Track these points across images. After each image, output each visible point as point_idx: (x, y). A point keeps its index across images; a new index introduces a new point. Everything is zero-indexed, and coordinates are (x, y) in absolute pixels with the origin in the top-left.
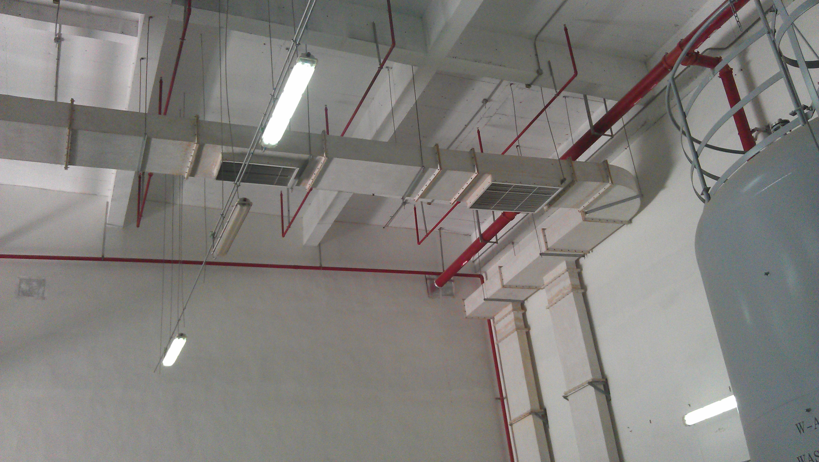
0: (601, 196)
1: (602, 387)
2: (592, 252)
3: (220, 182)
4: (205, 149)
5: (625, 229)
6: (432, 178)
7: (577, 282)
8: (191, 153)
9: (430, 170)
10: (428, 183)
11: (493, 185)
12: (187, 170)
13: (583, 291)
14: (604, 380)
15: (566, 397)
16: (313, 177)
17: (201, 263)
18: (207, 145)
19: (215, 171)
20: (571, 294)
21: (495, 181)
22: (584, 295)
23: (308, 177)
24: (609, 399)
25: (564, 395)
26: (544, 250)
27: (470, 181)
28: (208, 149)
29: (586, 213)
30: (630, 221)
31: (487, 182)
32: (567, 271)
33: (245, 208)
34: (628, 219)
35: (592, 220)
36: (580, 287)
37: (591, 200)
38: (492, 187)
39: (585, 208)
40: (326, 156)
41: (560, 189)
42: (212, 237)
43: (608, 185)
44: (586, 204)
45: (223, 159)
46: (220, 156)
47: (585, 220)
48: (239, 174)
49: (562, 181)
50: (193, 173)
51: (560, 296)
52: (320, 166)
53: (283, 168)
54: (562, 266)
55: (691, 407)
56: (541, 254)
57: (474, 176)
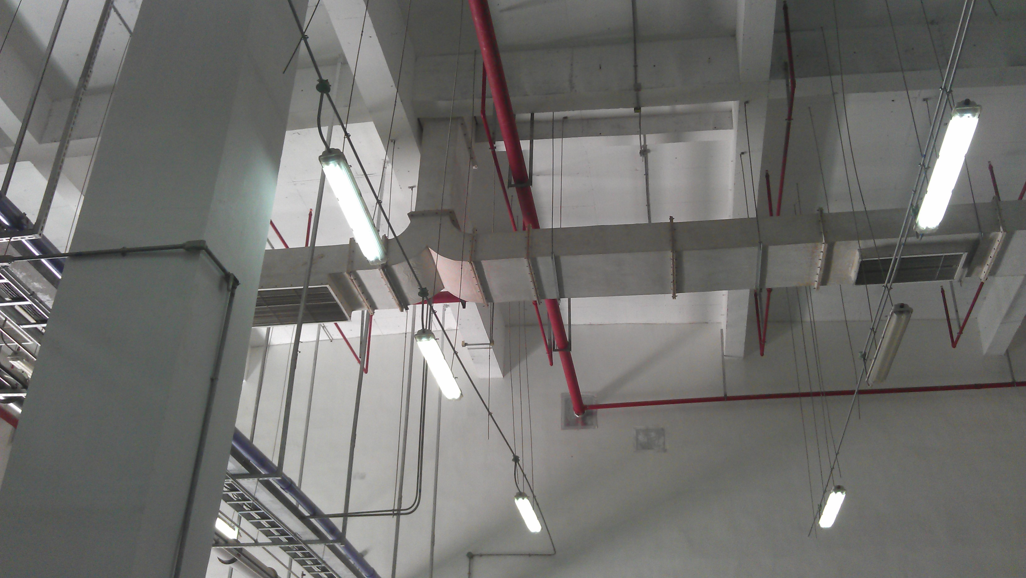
3: (862, 287)
4: (835, 249)
8: (819, 256)
12: (817, 278)
16: (989, 261)
17: (851, 393)
18: (838, 243)
19: (853, 274)
23: (982, 262)
28: (840, 247)
33: (904, 317)
40: (1005, 230)
42: (862, 359)
45: (862, 256)
46: (857, 253)
48: (889, 274)
50: (824, 281)
52: (996, 245)
53: (946, 256)
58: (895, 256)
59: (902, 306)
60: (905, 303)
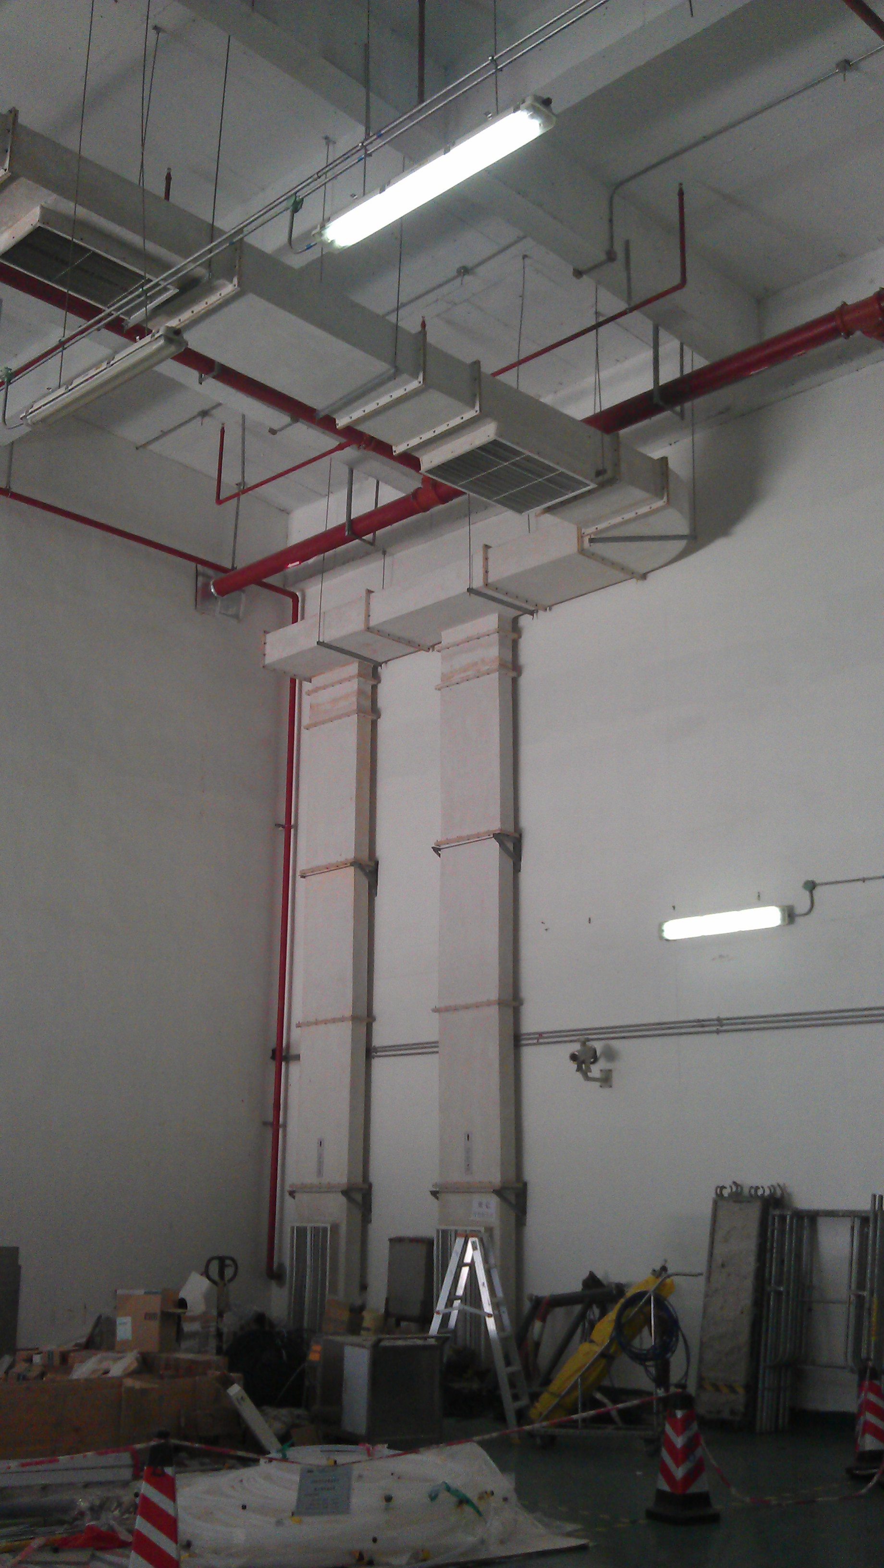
0: (638, 518)
1: (511, 846)
2: (550, 609)
5: (631, 586)
7: (509, 657)
10: (384, 400)
11: (494, 443)
13: (514, 674)
14: (517, 835)
15: (437, 850)
16: (186, 316)
20: (496, 675)
21: (501, 436)
22: (515, 682)
24: (517, 869)
25: (434, 846)
26: (478, 583)
27: (456, 421)
28: (20, 188)
29: (592, 541)
30: (644, 576)
31: (486, 433)
32: (498, 632)
34: (643, 570)
35: (591, 556)
36: (510, 666)
37: (618, 520)
38: (492, 449)
39: (598, 532)
40: (238, 285)
41: (592, 486)
43: (660, 503)
44: (601, 526)
47: (582, 551)
49: (599, 473)
51: (470, 673)
52: (213, 300)
54: (490, 622)
55: (676, 912)
56: (470, 590)
57: (470, 414)
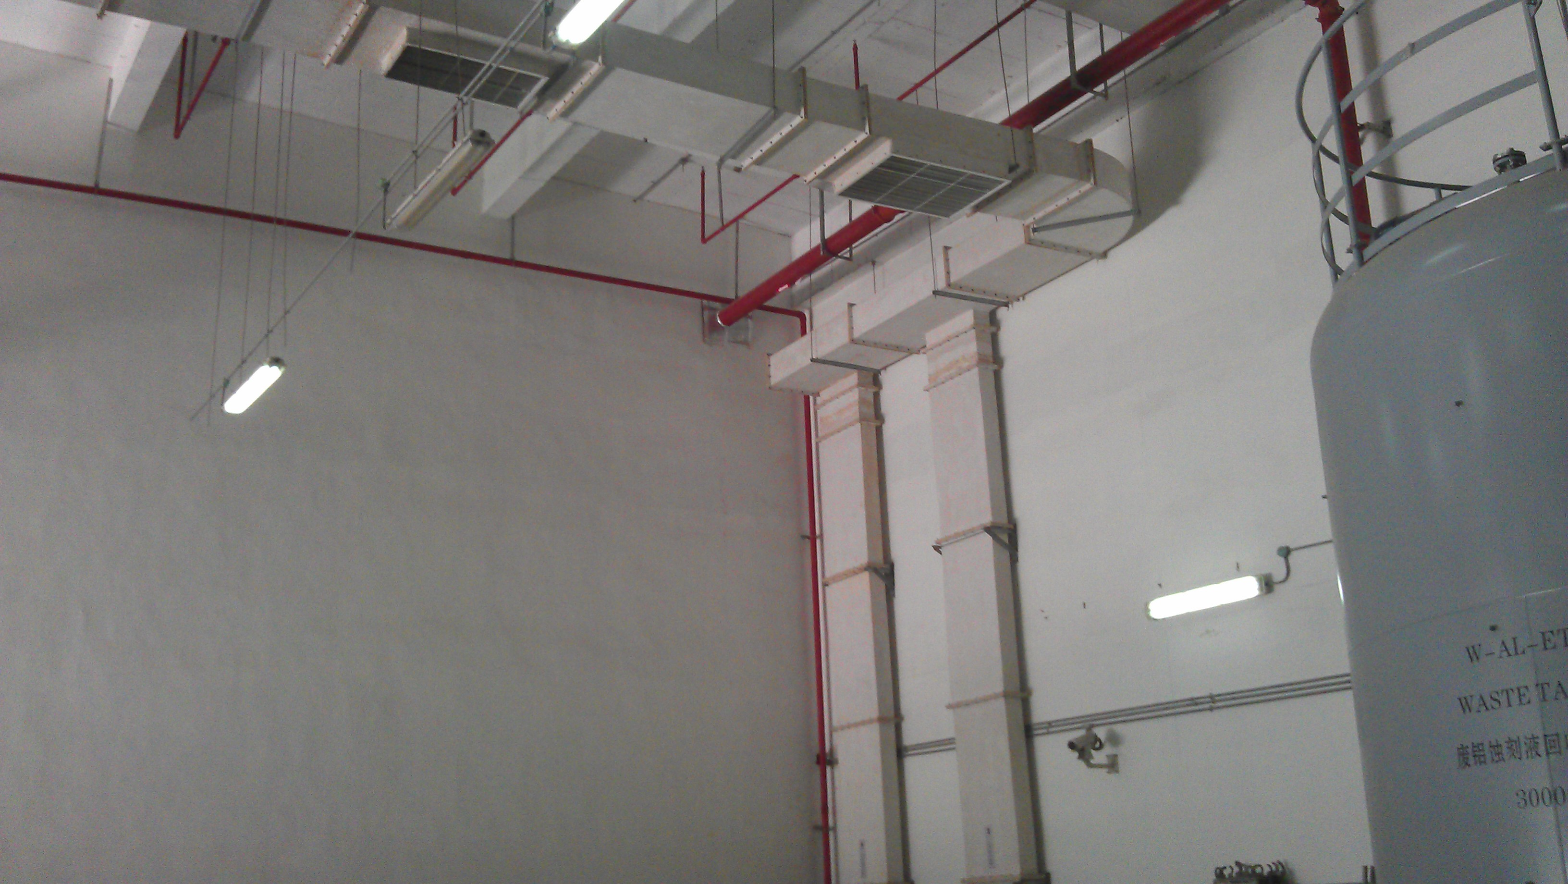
0: (1070, 203)
1: (1005, 538)
2: (1024, 299)
3: (407, 88)
4: (377, 15)
5: (1093, 267)
6: (786, 130)
7: (989, 351)
8: (349, 19)
9: (787, 115)
10: (776, 138)
11: (892, 159)
12: (333, 51)
13: (995, 367)
14: (1012, 526)
15: (937, 548)
16: (568, 97)
17: (344, 233)
18: (382, 9)
19: (387, 61)
20: (975, 371)
21: (897, 152)
22: (997, 375)
23: (557, 96)
24: (1014, 559)
25: (935, 544)
26: (941, 285)
27: (851, 146)
28: (383, 15)
29: (1035, 230)
30: (1104, 255)
31: (882, 152)
32: (974, 328)
33: (481, 149)
34: (1101, 249)
35: (1042, 244)
36: (991, 359)
37: (1051, 208)
38: (890, 164)
39: (1036, 222)
40: (604, 63)
41: (1006, 182)
42: (383, 189)
43: (1087, 186)
44: (1039, 215)
45: (409, 39)
46: (404, 33)
47: (1029, 242)
49: (1012, 169)
50: (341, 58)
51: (952, 371)
52: (586, 79)
53: (520, 74)
54: (966, 318)
55: (1160, 590)
56: (935, 293)
57: (862, 137)
58: (491, 63)
59: (483, 134)
60: (487, 130)
